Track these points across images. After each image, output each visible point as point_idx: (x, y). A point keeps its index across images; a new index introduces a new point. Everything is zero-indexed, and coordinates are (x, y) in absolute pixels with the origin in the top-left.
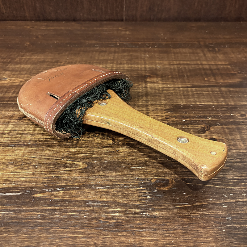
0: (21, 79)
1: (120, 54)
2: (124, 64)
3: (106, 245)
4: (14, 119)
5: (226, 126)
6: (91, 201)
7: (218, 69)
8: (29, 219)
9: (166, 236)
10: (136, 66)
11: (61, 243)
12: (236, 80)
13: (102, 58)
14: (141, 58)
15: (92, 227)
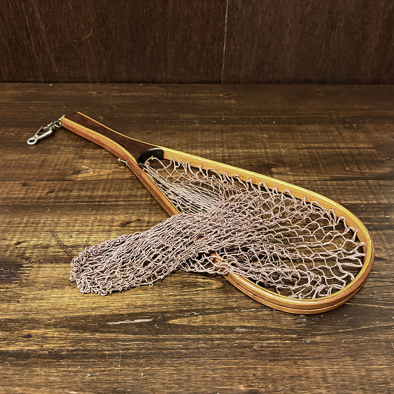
0: (108, 171)
1: (229, 134)
2: (237, 148)
3: (268, 376)
4: (116, 226)
5: (382, 231)
6: (237, 326)
7: (361, 154)
8: (170, 349)
9: (333, 365)
10: (254, 151)
11: (215, 376)
12: (386, 170)
13: (207, 140)
14: (258, 139)
15: (246, 356)
